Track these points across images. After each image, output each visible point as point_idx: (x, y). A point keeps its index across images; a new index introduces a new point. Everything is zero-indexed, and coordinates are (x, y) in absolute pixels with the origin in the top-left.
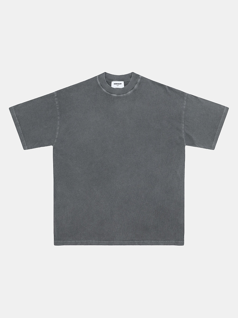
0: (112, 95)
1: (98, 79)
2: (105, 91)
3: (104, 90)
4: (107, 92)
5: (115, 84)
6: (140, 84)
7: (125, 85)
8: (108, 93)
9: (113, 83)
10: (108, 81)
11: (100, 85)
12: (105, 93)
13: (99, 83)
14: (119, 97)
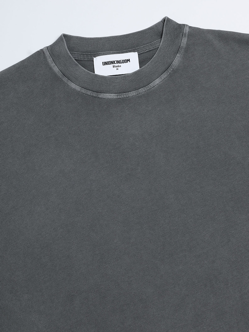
0: (102, 96)
1: (50, 60)
2: (78, 88)
3: (73, 86)
4: (83, 91)
5: (105, 63)
6: (187, 49)
7: (142, 63)
8: (89, 93)
9: (98, 61)
10: (81, 58)
11: (60, 74)
12: (78, 93)
13: (56, 69)
14: (124, 100)
